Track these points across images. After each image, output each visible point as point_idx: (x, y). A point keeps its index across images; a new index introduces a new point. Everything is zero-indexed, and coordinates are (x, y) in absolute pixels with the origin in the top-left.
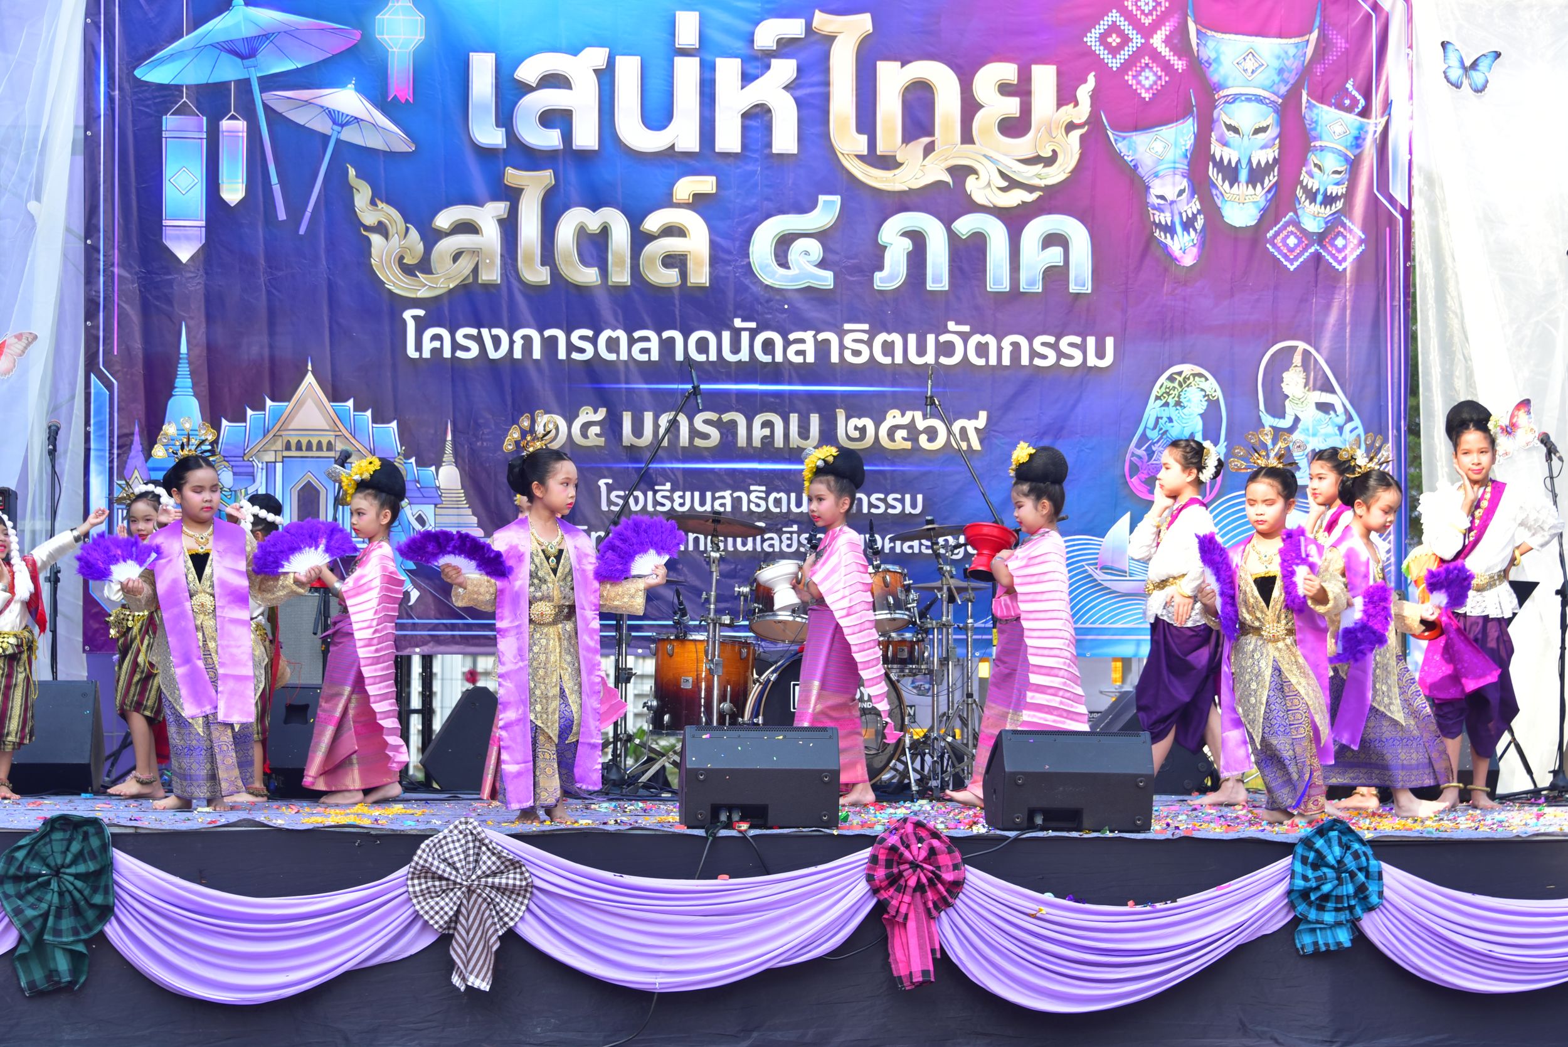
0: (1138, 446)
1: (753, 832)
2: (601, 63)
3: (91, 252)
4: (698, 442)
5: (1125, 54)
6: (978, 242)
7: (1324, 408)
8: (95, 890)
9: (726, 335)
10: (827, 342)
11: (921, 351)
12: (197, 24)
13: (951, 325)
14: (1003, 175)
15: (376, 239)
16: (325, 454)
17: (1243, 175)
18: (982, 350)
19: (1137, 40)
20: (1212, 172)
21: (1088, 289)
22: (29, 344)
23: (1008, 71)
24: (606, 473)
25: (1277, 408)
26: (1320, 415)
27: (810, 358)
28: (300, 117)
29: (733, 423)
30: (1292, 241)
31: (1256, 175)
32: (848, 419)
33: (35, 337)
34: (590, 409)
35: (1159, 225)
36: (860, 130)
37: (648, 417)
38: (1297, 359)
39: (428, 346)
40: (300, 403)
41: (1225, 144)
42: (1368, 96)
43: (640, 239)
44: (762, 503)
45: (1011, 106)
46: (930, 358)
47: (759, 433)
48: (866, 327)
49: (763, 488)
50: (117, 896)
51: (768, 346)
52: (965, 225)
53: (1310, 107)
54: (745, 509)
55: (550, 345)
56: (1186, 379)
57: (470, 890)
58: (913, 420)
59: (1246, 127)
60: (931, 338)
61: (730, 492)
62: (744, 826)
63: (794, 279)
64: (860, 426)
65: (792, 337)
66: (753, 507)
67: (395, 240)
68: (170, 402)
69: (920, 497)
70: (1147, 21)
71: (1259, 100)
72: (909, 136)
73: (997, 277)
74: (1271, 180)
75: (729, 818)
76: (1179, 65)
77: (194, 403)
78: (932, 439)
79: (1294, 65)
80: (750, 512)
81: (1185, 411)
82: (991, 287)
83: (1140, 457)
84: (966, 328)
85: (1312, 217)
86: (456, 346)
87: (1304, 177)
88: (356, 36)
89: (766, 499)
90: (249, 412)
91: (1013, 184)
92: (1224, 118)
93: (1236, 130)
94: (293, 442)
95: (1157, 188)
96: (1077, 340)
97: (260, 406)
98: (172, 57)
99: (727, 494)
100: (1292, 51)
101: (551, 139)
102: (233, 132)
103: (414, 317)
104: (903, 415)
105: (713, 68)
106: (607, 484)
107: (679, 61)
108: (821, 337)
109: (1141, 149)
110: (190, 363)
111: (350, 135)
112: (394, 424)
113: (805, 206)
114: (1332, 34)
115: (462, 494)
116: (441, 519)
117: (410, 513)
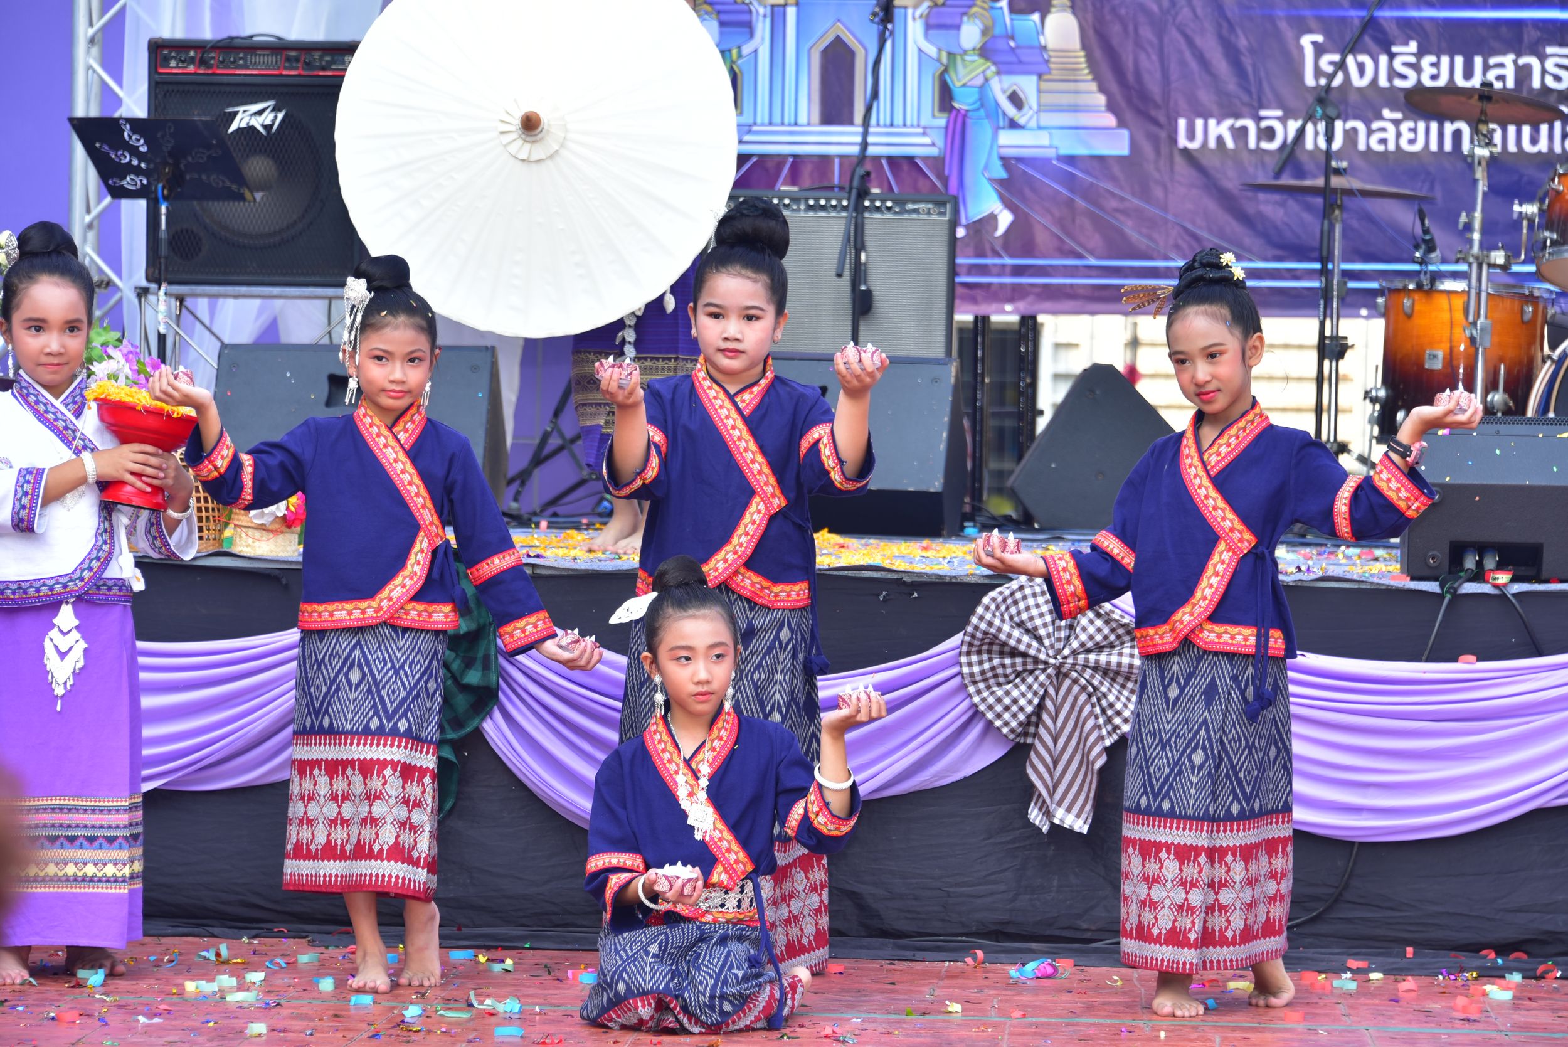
1: (1517, 588)
8: (468, 664)
24: (1313, 24)
44: (1565, 74)
50: (504, 675)
54: (1536, 84)
57: (1060, 674)
61: (1513, 55)
62: (1503, 578)
66: (1550, 82)
75: (1480, 564)
80: (1545, 90)
99: (1508, 59)
106: (1315, 44)
115: (1081, 58)
116: (1047, 99)
117: (999, 88)
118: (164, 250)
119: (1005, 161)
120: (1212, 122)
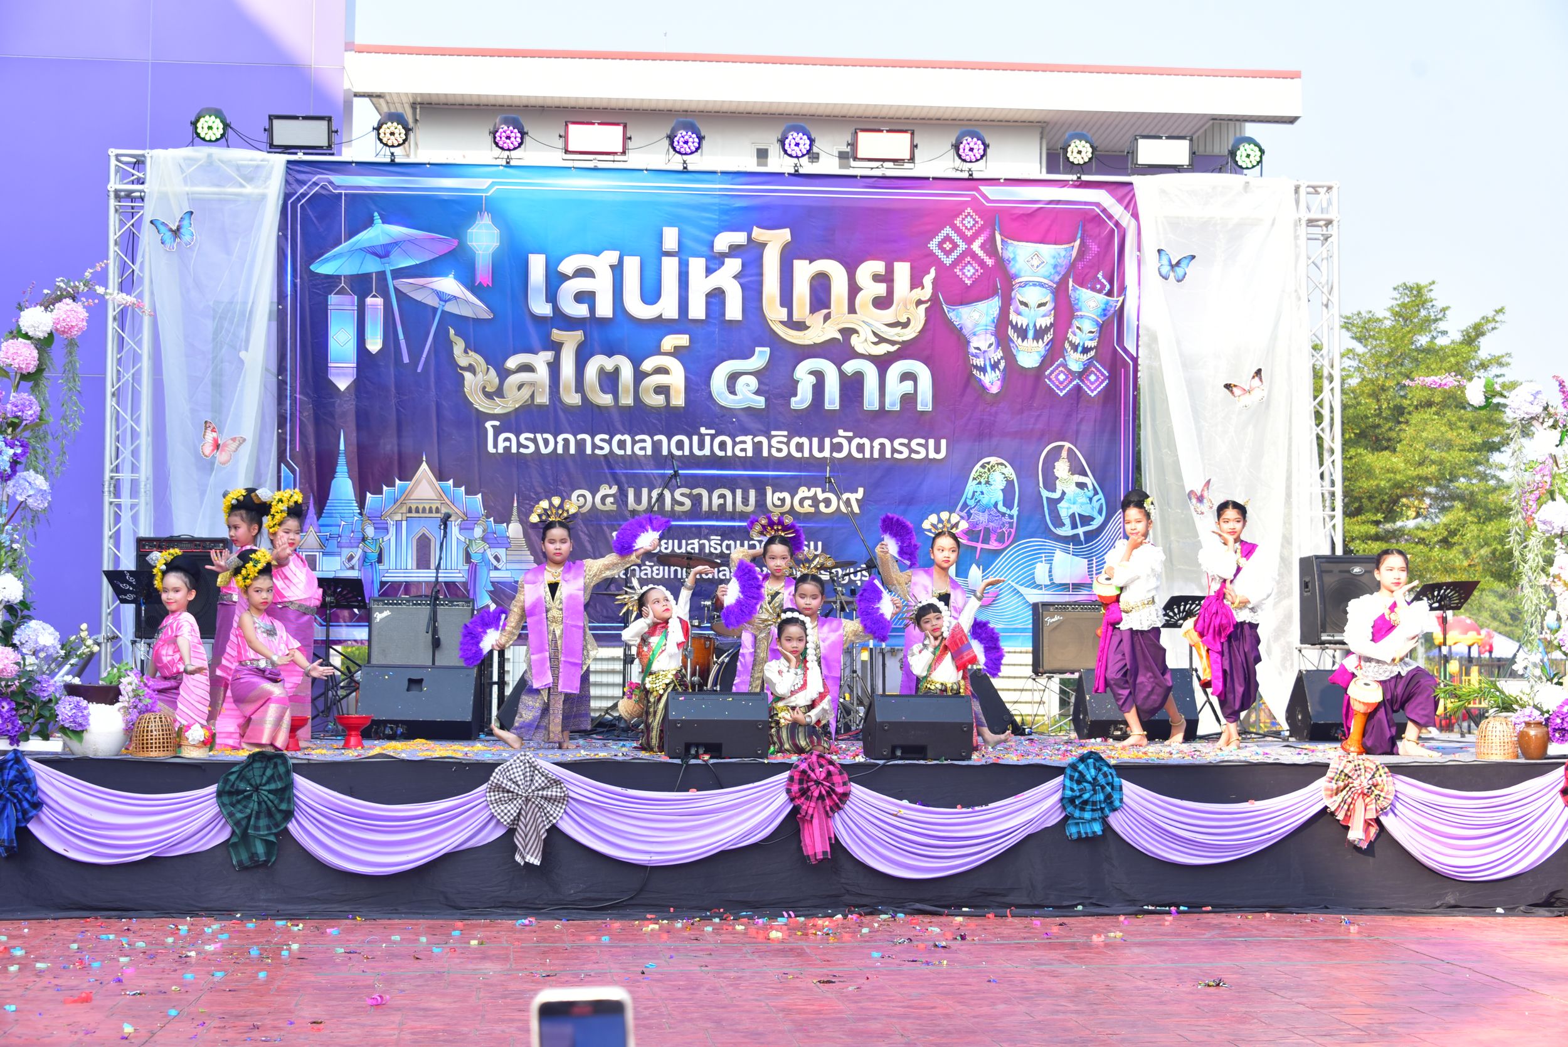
1: (712, 761)
2: (615, 261)
3: (281, 385)
4: (677, 508)
5: (954, 255)
6: (859, 377)
7: (1081, 486)
8: (282, 800)
9: (695, 438)
10: (760, 443)
11: (821, 450)
12: (351, 234)
13: (841, 432)
14: (875, 334)
15: (468, 375)
16: (434, 515)
17: (1031, 334)
18: (861, 448)
19: (963, 246)
20: (1010, 332)
21: (929, 408)
22: (240, 444)
23: (879, 266)
25: (1051, 485)
26: (1078, 490)
27: (750, 453)
28: (418, 296)
29: (700, 496)
30: (1062, 377)
31: (1039, 334)
32: (773, 493)
33: (244, 440)
34: (607, 486)
35: (976, 367)
36: (782, 305)
37: (645, 491)
38: (1064, 454)
39: (501, 445)
40: (418, 482)
41: (1019, 314)
42: (1111, 283)
43: (639, 376)
44: (718, 547)
45: (881, 289)
46: (826, 453)
47: (716, 502)
48: (785, 433)
49: (719, 538)
50: (296, 804)
51: (722, 445)
52: (850, 367)
53: (1074, 289)
54: (707, 551)
55: (581, 445)
56: (993, 467)
57: (527, 800)
58: (816, 493)
59: (1033, 301)
60: (827, 441)
62: (706, 757)
63: (739, 402)
64: (781, 497)
65: (738, 439)
66: (713, 550)
67: (480, 376)
68: (334, 482)
69: (820, 544)
70: (969, 234)
71: (1041, 285)
72: (813, 310)
73: (871, 400)
74: (1048, 337)
75: (697, 752)
76: (990, 262)
77: (349, 482)
78: (827, 506)
79: (1064, 262)
80: (711, 553)
82: (867, 407)
84: (850, 434)
85: (1075, 361)
86: (519, 445)
87: (1070, 336)
88: (454, 243)
89: (721, 545)
90: (385, 488)
91: (882, 340)
92: (1019, 297)
93: (1026, 305)
94: (414, 507)
95: (975, 343)
96: (923, 441)
97: (391, 484)
98: (334, 257)
99: (696, 541)
100: (1063, 253)
101: (582, 311)
102: (375, 305)
103: (493, 426)
104: (809, 490)
105: (687, 265)
107: (665, 259)
108: (757, 439)
109: (965, 317)
110: (346, 457)
111: (451, 308)
112: (479, 496)
113: (747, 355)
114: (1089, 241)
115: (523, 541)
116: (510, 558)
117: (490, 554)
118: (143, 625)
119: (493, 583)
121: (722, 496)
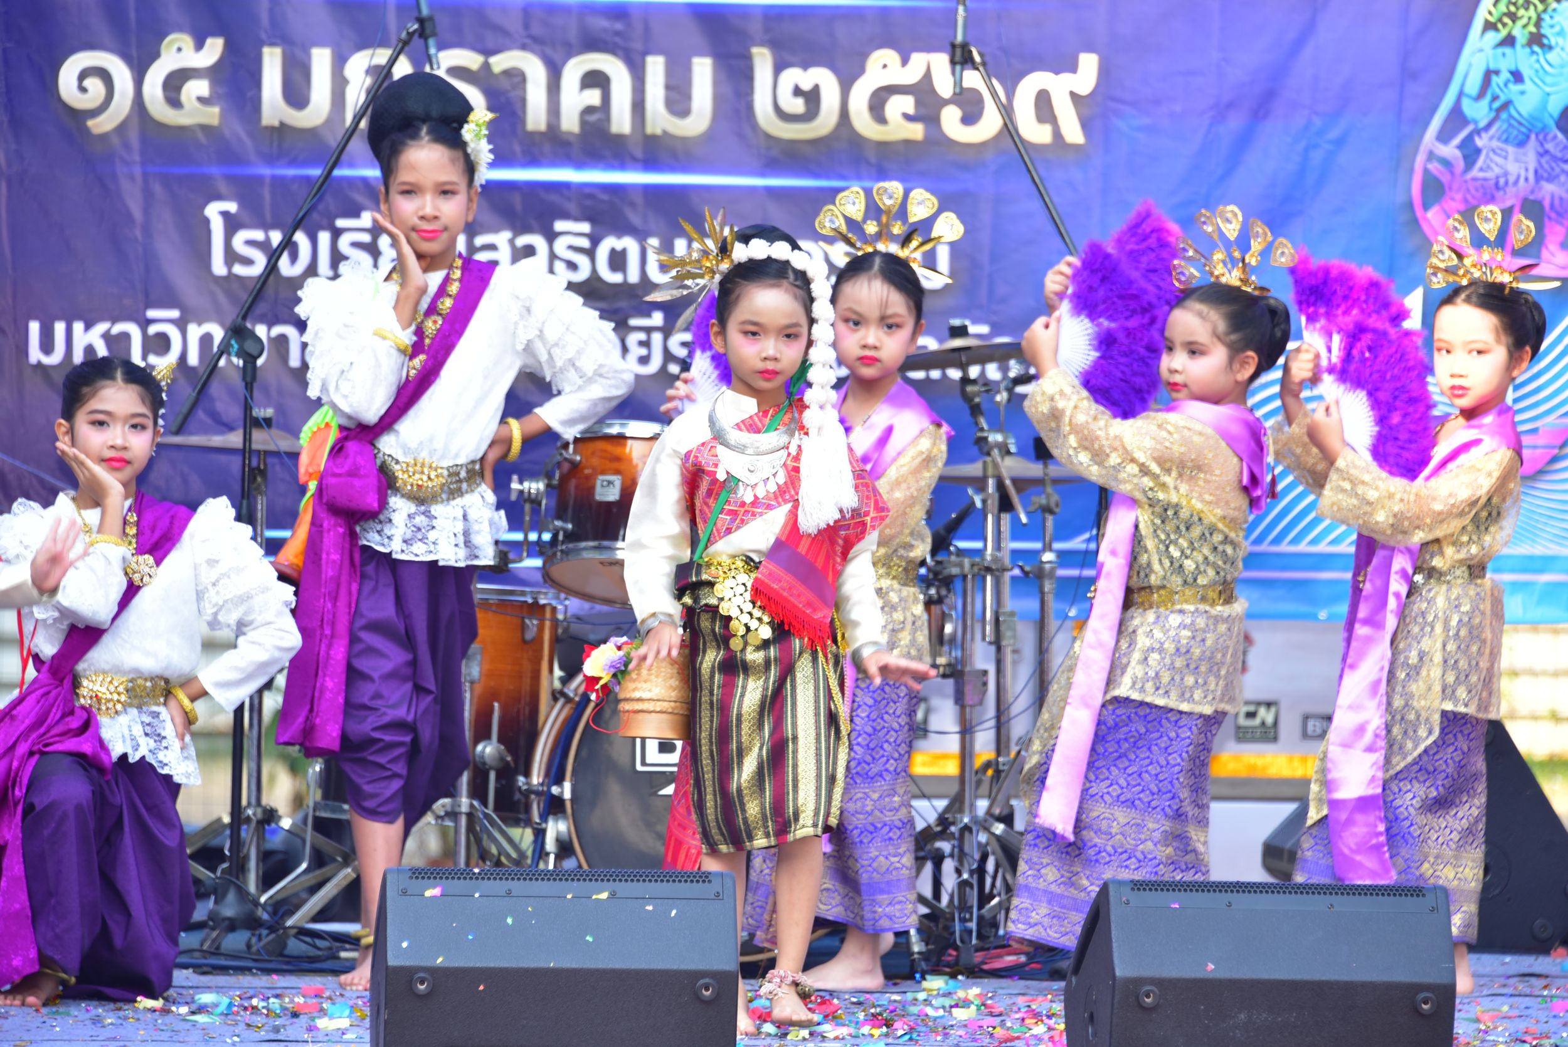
0: (1444, 136)
24: (222, 187)
29: (517, 77)
32: (778, 68)
34: (185, 40)
37: (321, 59)
44: (582, 261)
47: (574, 98)
49: (585, 227)
58: (928, 75)
61: (506, 235)
64: (806, 86)
78: (970, 118)
81: (1551, 56)
83: (1447, 163)
89: (591, 253)
104: (905, 61)
106: (225, 214)
120: (78, 327)
121: (595, 79)
